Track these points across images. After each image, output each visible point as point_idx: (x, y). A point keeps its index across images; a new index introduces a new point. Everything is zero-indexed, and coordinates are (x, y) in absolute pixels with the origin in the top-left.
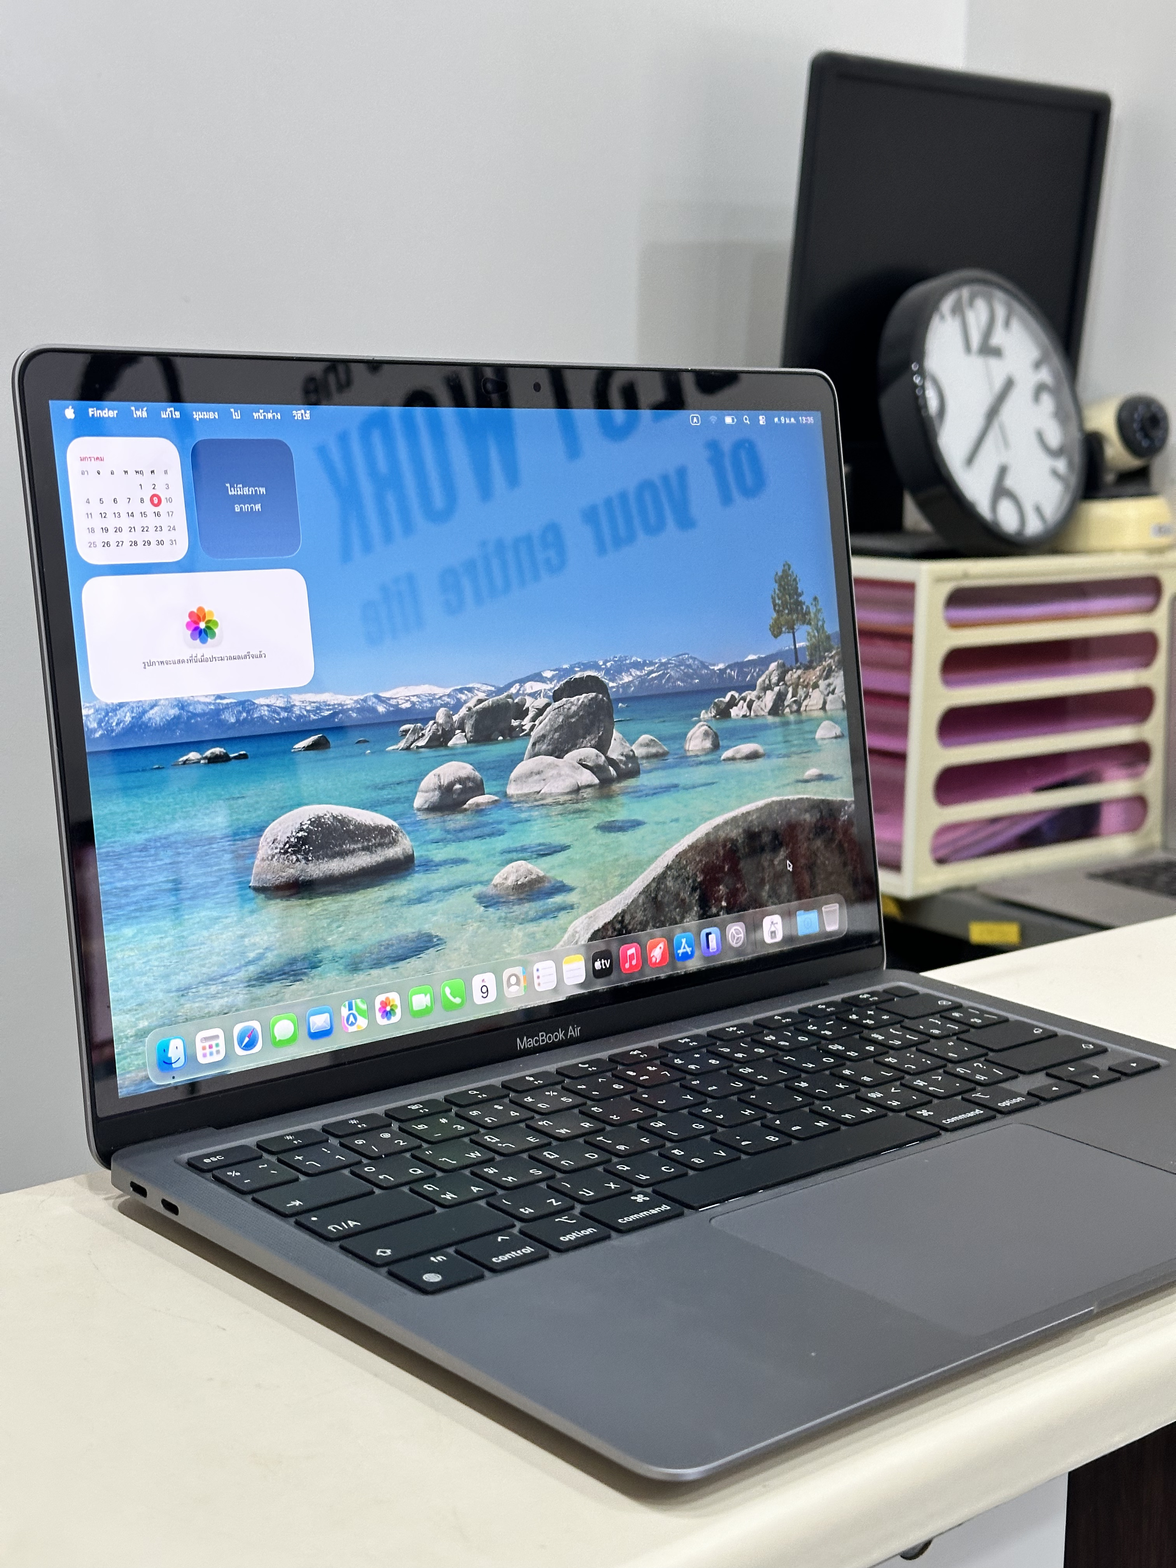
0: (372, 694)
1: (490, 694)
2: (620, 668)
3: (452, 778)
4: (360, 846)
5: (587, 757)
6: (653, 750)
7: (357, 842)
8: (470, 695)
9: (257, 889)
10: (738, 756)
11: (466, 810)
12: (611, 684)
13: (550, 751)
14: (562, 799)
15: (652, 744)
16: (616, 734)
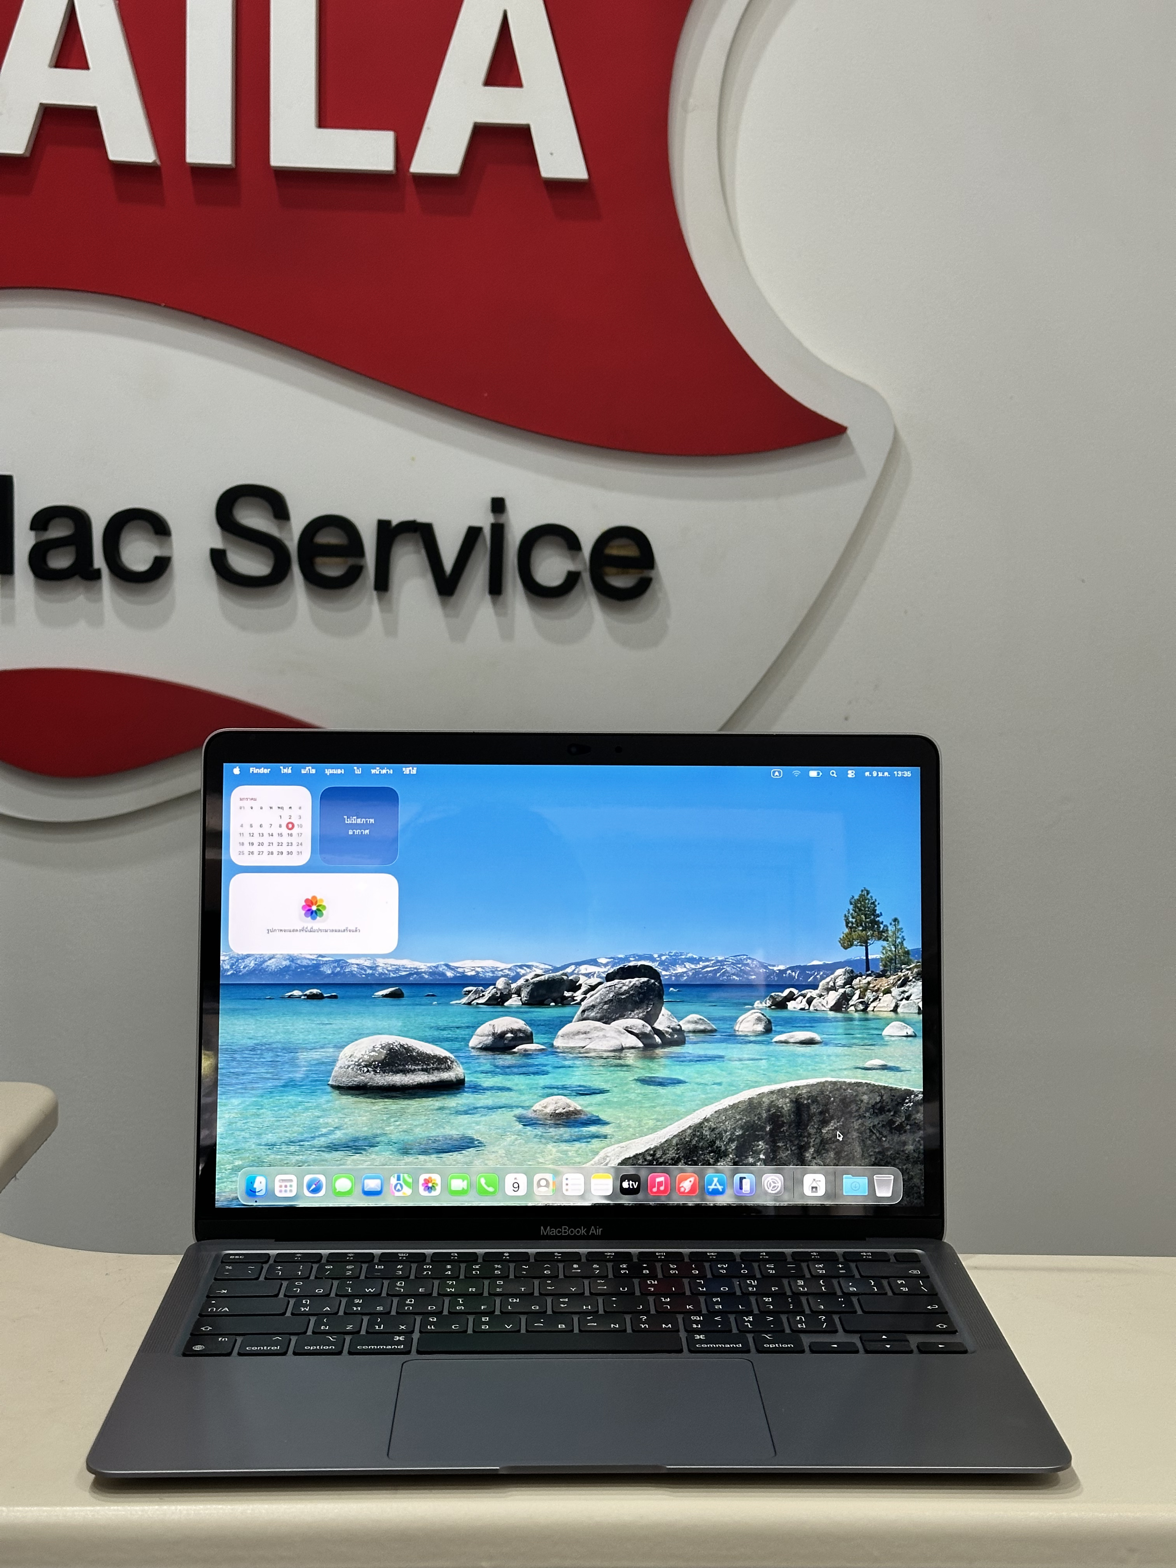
0: (443, 963)
1: (547, 971)
2: (674, 961)
3: (505, 1029)
4: (420, 1067)
5: (634, 1026)
6: (702, 1027)
7: (418, 1064)
8: (528, 970)
9: (333, 1086)
10: (792, 1040)
11: (515, 1053)
12: (664, 973)
13: (598, 1017)
14: (605, 1055)
15: (701, 1021)
16: (664, 1011)
